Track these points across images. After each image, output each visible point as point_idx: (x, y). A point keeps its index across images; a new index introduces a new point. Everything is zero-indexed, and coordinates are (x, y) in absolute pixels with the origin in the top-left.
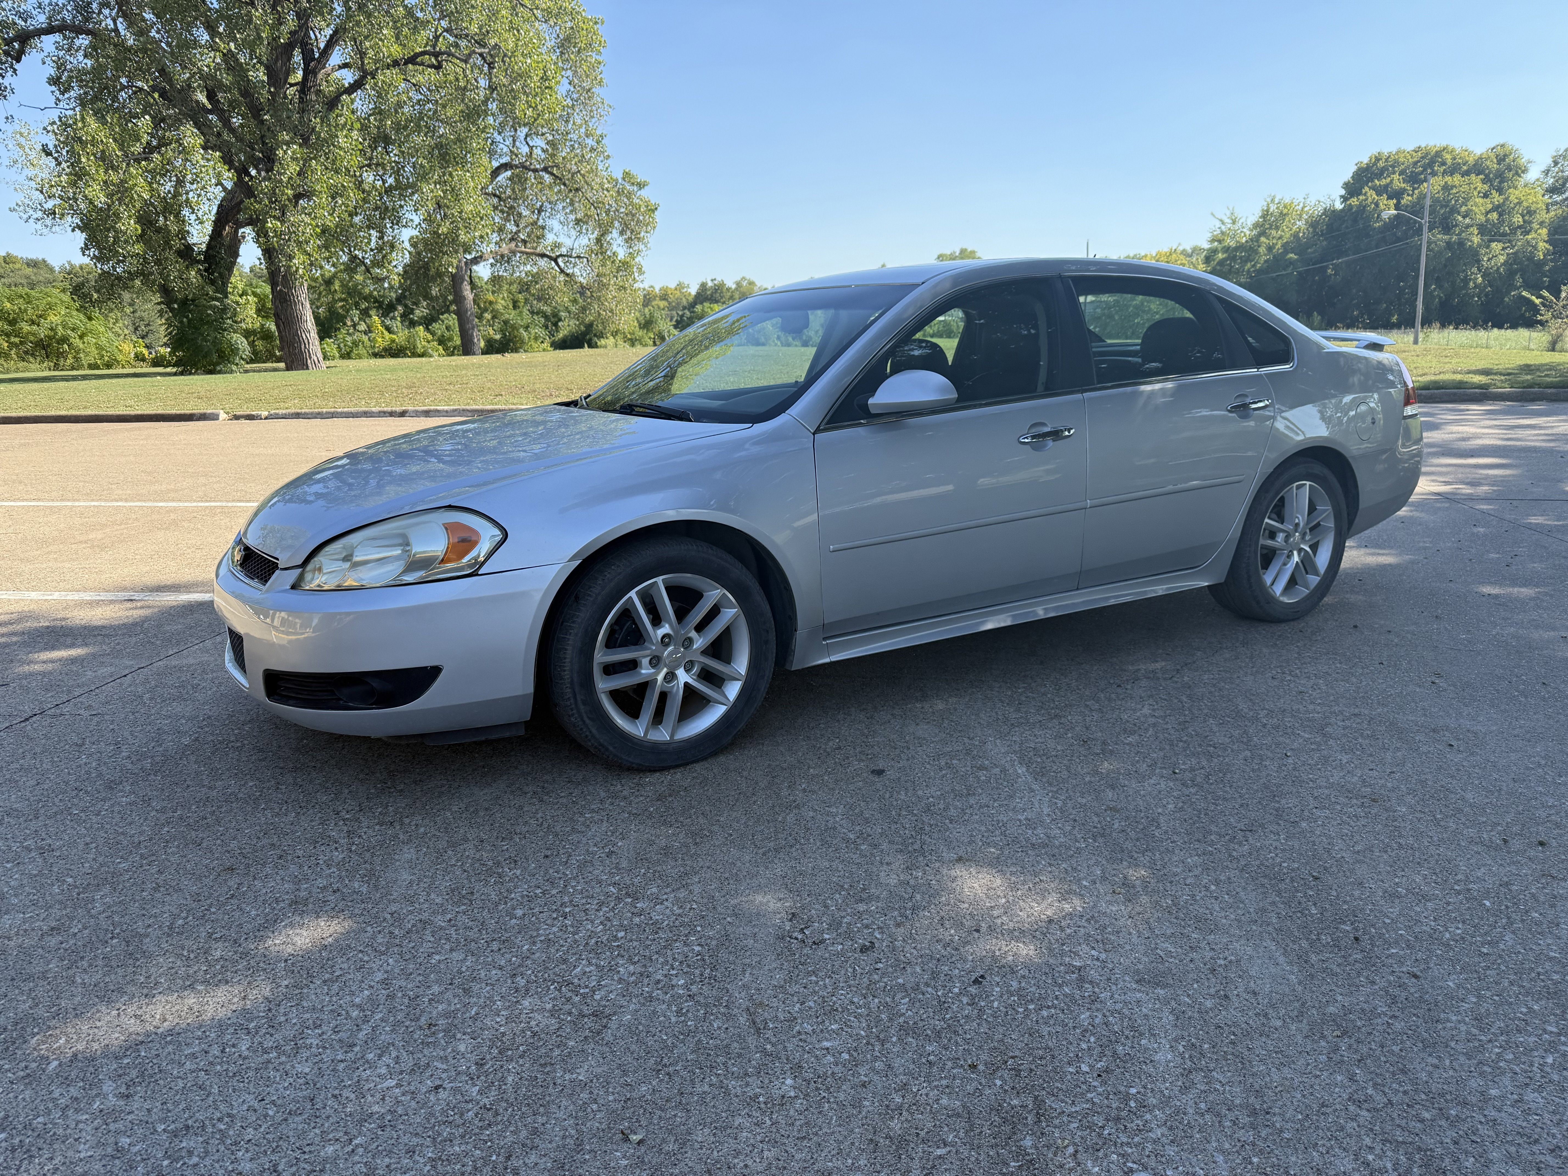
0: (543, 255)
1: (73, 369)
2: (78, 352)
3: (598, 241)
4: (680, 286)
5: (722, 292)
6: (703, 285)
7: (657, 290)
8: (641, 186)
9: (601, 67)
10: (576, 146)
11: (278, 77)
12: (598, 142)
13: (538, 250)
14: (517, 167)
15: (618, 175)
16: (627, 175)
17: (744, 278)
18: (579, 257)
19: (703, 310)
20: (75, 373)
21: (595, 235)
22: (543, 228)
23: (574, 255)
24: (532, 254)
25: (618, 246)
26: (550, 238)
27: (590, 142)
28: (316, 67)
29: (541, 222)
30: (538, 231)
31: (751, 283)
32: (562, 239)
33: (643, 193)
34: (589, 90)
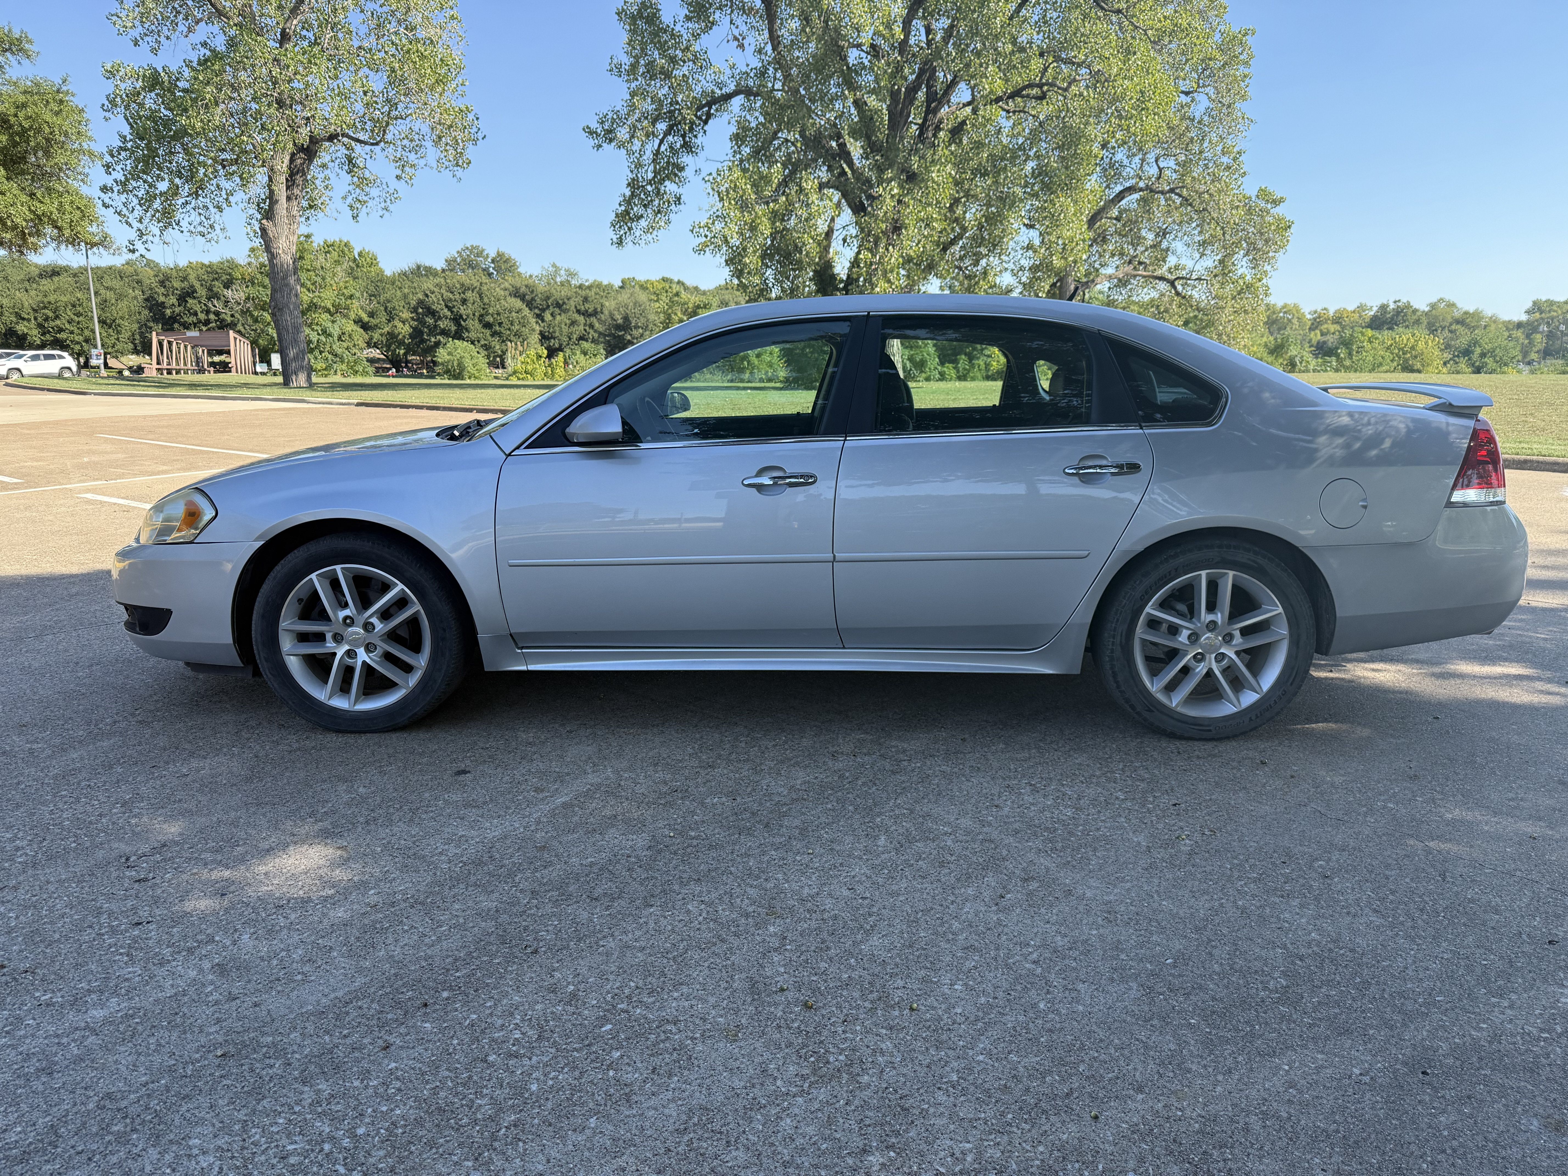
0: (1161, 278)
1: (749, 382)
2: (753, 368)
3: (1221, 262)
4: (1361, 308)
5: (1405, 315)
6: (1383, 307)
7: (1331, 313)
8: (1276, 202)
9: (1247, 80)
10: (1211, 165)
11: (898, 119)
12: (1235, 159)
13: (1158, 273)
14: (1141, 190)
15: (1252, 192)
16: (1263, 194)
17: (1441, 300)
18: (1199, 279)
19: (1351, 335)
20: (750, 385)
21: (1218, 257)
22: (1168, 249)
23: (1194, 277)
24: (1149, 277)
25: (1242, 267)
26: (1172, 260)
27: (1225, 160)
28: (936, 107)
29: (1164, 245)
30: (1161, 253)
31: (1451, 305)
32: (1183, 261)
33: (1279, 211)
34: (1229, 106)
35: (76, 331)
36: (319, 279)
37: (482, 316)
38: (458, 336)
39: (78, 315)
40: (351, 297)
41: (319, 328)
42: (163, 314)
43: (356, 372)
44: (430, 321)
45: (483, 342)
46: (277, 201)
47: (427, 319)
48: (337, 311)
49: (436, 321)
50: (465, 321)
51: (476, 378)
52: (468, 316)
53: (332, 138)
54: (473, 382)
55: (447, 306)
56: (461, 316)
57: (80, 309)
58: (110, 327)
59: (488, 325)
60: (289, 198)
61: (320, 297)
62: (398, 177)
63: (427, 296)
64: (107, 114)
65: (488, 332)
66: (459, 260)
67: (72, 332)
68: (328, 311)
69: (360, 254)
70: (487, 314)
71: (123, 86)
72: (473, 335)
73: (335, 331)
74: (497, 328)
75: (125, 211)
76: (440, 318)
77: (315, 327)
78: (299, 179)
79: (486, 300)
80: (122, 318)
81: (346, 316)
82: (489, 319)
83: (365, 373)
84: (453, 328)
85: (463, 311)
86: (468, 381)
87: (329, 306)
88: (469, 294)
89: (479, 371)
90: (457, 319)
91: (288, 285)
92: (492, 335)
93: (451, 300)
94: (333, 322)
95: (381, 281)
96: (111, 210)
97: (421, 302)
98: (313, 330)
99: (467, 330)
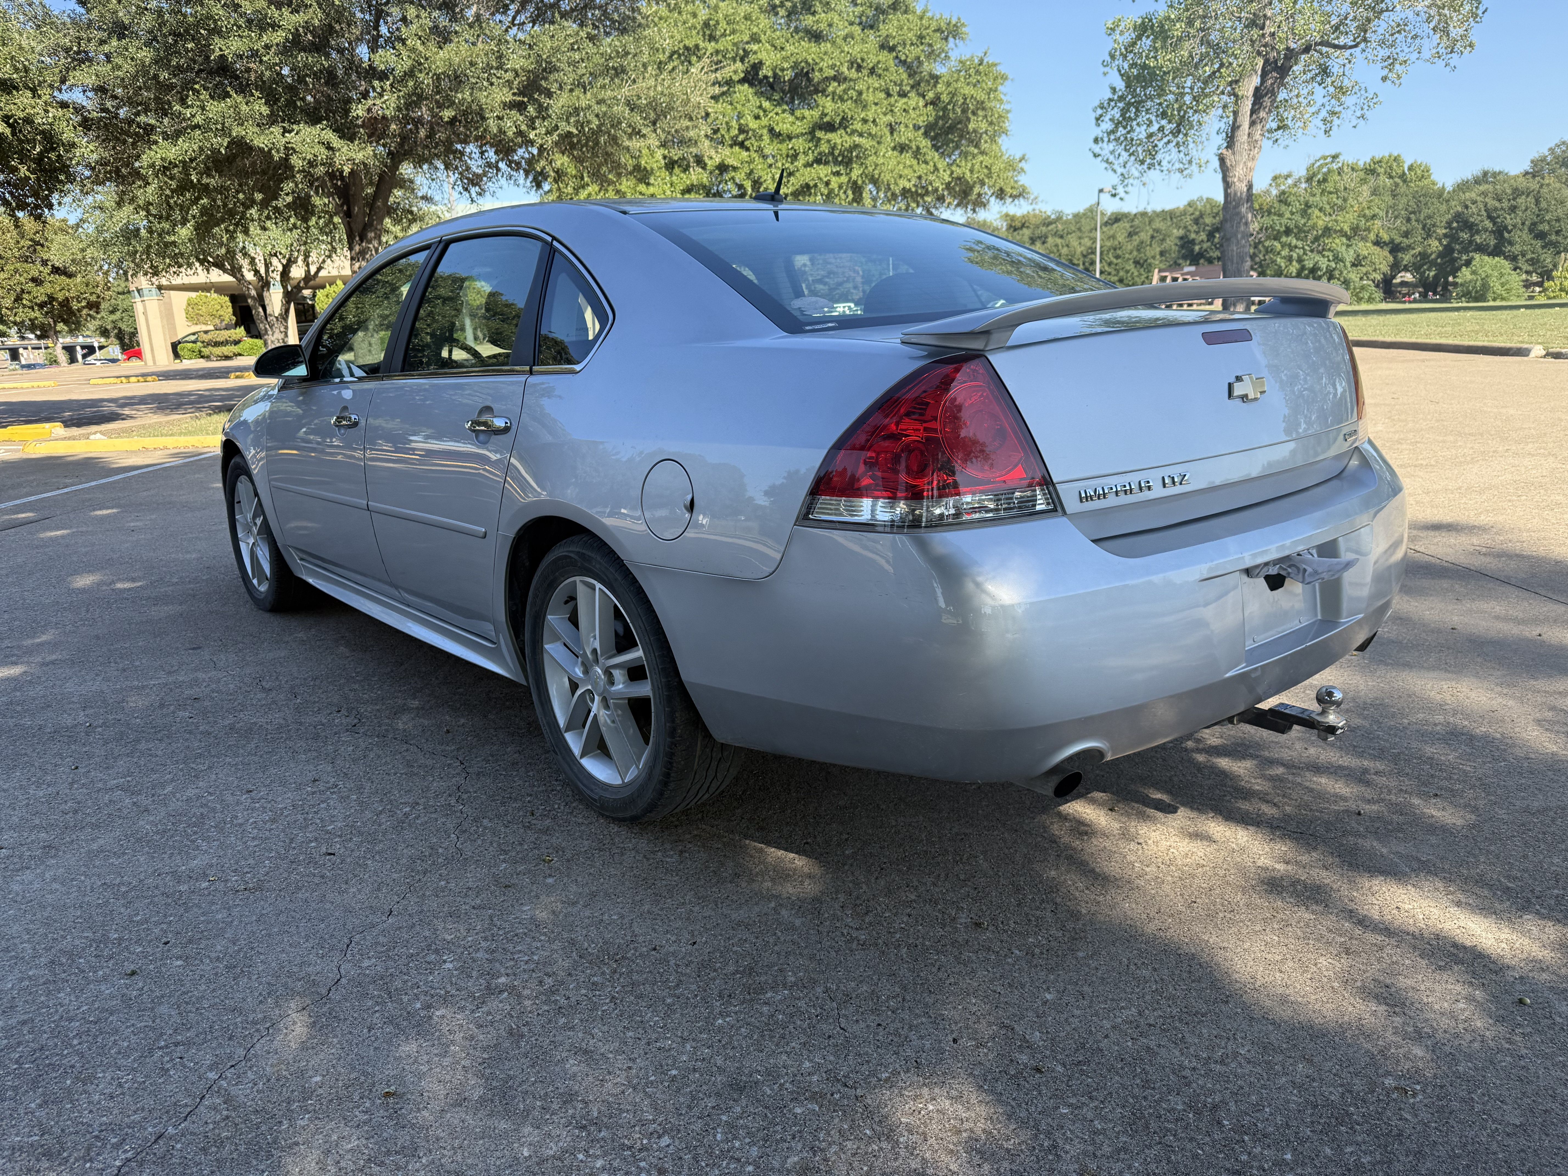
35: (1114, 272)
36: (1340, 202)
37: (1534, 224)
38: (1496, 252)
39: (1117, 257)
40: (1374, 217)
41: (1330, 254)
42: (1192, 250)
43: (1359, 300)
44: (1465, 236)
45: (1529, 256)
46: (1239, 127)
47: (1461, 234)
48: (1355, 233)
49: (1471, 236)
50: (1509, 232)
51: (1503, 299)
52: (1514, 226)
53: (1307, 49)
54: (1498, 303)
55: (1489, 217)
56: (1506, 228)
57: (1119, 252)
58: (1142, 266)
59: (1541, 236)
60: (1253, 123)
61: (1336, 221)
62: (1384, 79)
63: (1467, 207)
64: (1106, 69)
65: (1539, 243)
66: (1549, 159)
67: (1109, 274)
68: (1345, 235)
69: (1411, 168)
70: (1542, 222)
71: (1120, 39)
72: (1517, 249)
73: (1349, 256)
74: (1553, 237)
75: (1111, 158)
76: (1478, 232)
77: (1326, 253)
78: (1267, 101)
79: (1543, 205)
80: (1154, 257)
81: (1364, 239)
82: (1545, 227)
83: (1370, 300)
84: (1493, 242)
85: (1509, 221)
86: (1491, 303)
87: (1346, 228)
88: (1521, 200)
89: (1508, 291)
90: (1500, 231)
91: (1239, 213)
92: (1543, 247)
93: (1496, 209)
94: (1348, 246)
95: (1424, 195)
96: (1100, 158)
97: (1458, 216)
98: (1323, 256)
99: (1511, 243)
